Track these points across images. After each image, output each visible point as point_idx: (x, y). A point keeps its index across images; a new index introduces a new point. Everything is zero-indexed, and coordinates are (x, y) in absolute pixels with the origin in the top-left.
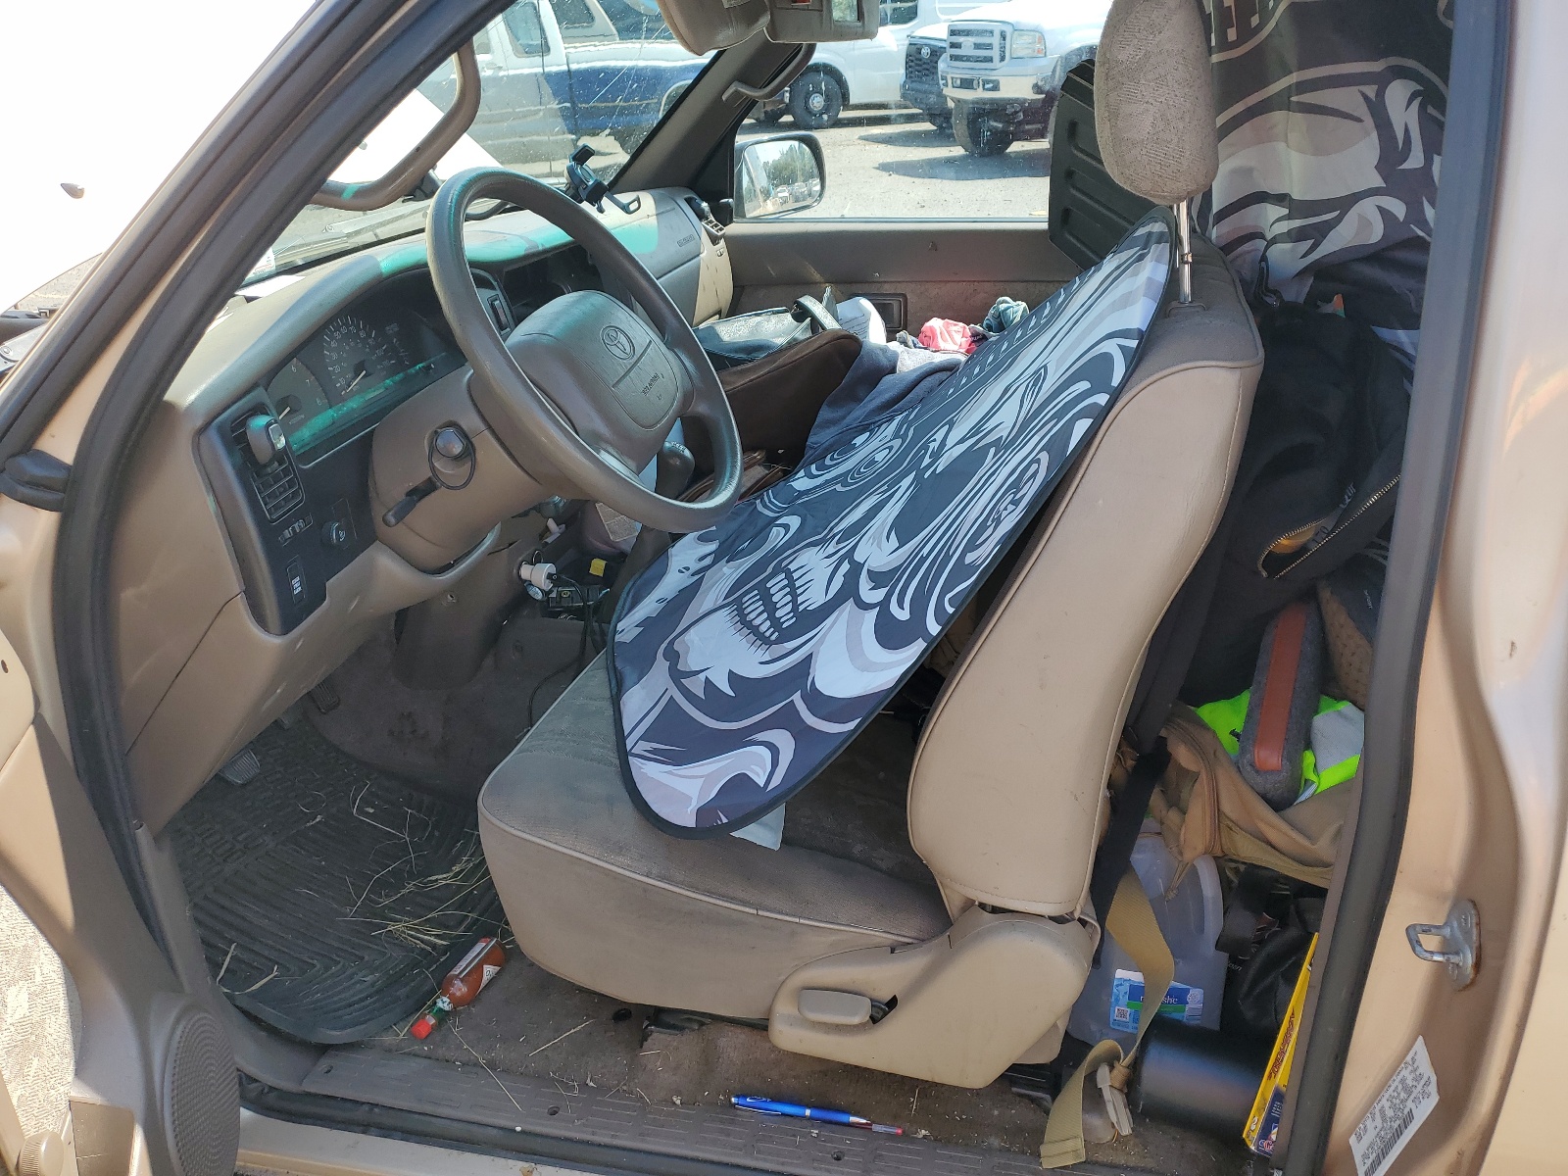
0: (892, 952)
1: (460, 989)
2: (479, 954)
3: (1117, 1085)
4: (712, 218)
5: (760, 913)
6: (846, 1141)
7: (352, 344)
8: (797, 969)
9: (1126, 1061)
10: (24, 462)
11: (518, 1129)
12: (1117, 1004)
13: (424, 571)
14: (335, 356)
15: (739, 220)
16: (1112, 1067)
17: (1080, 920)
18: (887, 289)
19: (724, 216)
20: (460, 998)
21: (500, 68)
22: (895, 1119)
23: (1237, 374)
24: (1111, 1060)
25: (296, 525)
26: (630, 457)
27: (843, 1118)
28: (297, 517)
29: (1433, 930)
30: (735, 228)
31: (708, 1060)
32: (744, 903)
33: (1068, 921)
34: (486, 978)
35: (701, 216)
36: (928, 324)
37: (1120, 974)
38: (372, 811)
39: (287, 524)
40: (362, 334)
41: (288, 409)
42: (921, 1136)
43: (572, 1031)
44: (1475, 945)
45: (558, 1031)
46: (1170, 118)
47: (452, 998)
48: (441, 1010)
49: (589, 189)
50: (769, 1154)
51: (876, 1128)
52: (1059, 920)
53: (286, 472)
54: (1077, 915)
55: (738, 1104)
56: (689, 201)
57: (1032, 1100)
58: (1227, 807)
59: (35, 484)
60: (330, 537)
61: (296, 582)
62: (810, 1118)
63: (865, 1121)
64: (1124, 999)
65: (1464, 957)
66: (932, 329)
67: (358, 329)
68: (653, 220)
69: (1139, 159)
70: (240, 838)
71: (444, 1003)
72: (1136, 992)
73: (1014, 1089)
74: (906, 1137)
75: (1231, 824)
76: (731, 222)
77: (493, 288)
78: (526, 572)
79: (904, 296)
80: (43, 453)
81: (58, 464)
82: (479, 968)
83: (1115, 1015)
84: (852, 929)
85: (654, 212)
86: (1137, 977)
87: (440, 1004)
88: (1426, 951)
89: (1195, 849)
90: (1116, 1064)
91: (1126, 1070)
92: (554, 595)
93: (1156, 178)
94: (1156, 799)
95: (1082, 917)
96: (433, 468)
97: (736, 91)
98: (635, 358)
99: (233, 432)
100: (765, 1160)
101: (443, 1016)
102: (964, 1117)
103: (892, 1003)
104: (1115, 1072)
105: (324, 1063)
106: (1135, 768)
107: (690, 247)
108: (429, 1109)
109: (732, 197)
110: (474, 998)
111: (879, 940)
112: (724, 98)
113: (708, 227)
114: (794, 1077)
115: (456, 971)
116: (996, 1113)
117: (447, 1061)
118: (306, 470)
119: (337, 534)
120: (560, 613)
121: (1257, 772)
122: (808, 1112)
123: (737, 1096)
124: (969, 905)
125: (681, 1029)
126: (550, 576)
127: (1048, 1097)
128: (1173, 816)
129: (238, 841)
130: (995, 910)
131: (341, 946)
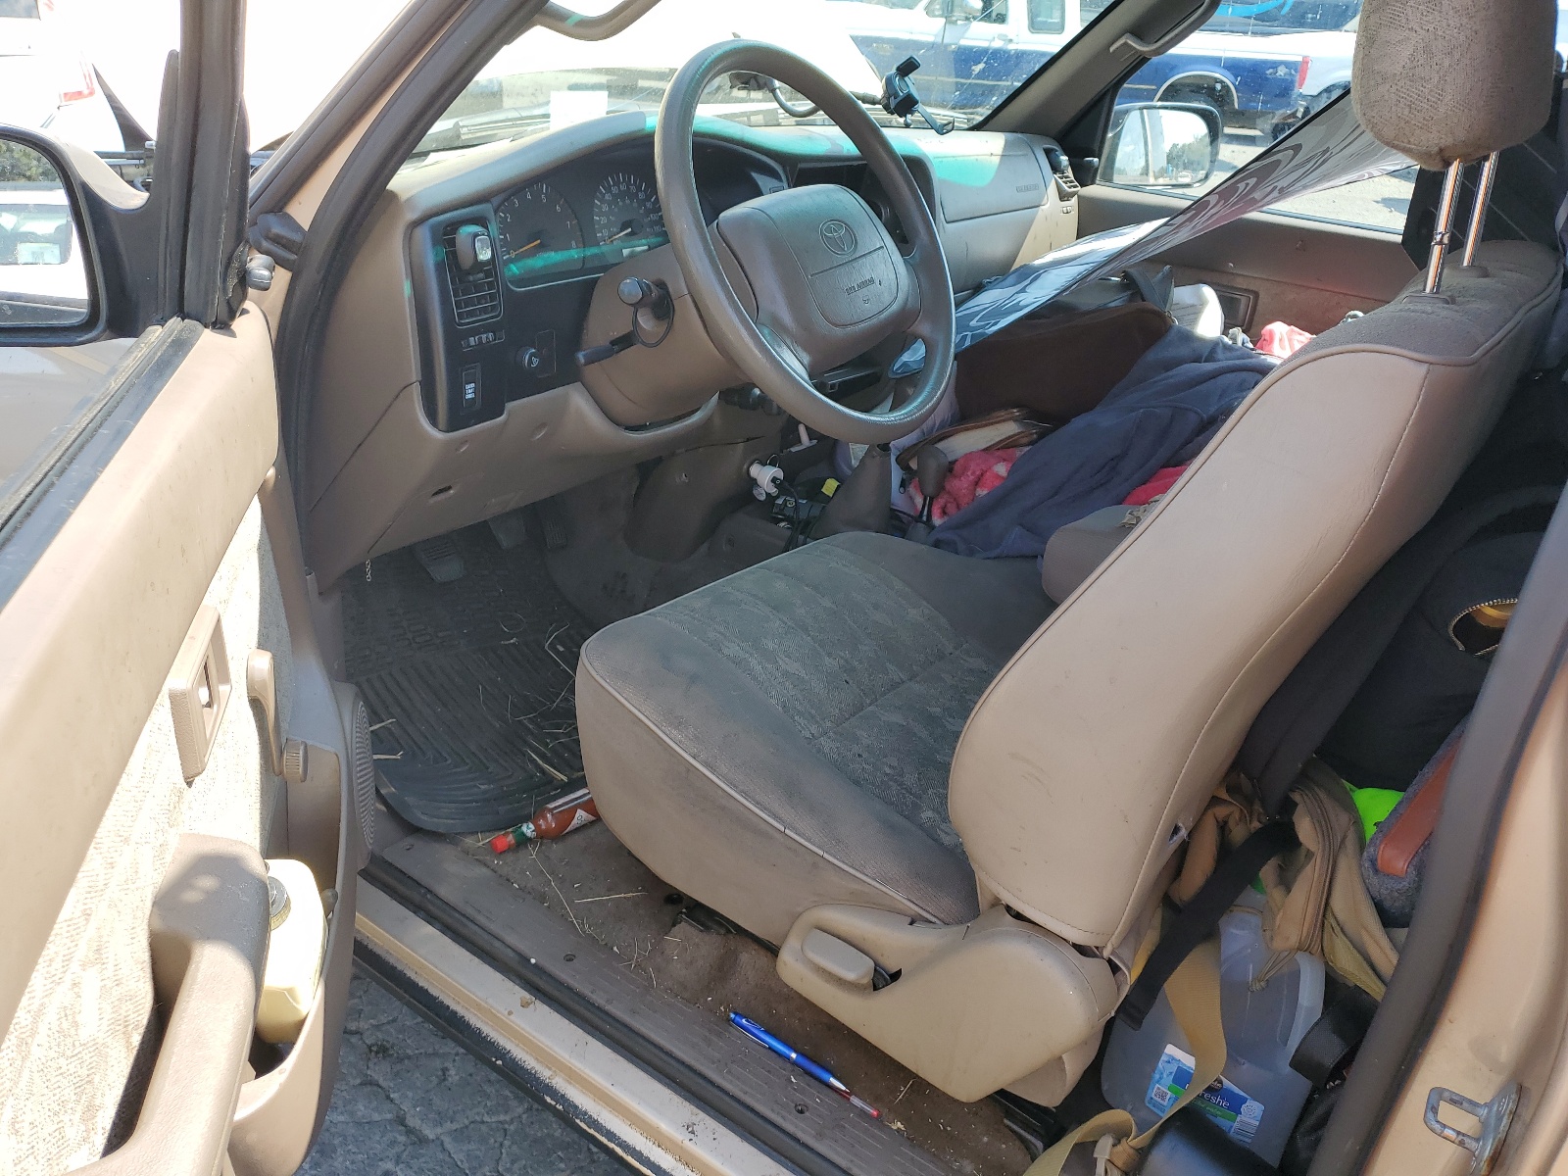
0: (911, 924)
1: (549, 821)
2: (576, 799)
3: (1119, 1164)
4: (1070, 173)
5: (787, 831)
6: (816, 1099)
7: (628, 202)
8: (816, 905)
9: (1136, 1141)
10: (271, 218)
11: (533, 961)
12: (1158, 1082)
13: (615, 422)
14: (605, 208)
15: (1102, 183)
16: (1117, 1142)
17: (1110, 961)
18: (1240, 283)
19: (1084, 176)
20: (546, 831)
21: (1011, 41)
22: (875, 1099)
23: (1423, 369)
24: (1120, 1134)
25: (484, 336)
26: (805, 349)
27: (825, 1076)
28: (487, 329)
29: (1465, 1104)
30: (1096, 190)
31: (723, 969)
32: (775, 817)
33: (1095, 956)
34: (575, 822)
35: (1056, 168)
36: (1269, 327)
37: (1170, 1050)
38: (561, 649)
39: (475, 332)
40: (641, 195)
41: (539, 241)
42: (895, 1128)
43: (623, 895)
44: (1502, 1136)
45: (610, 890)
46: (1434, 51)
47: (537, 827)
48: (523, 834)
49: (899, 99)
50: (738, 1079)
51: (855, 1100)
52: (1081, 950)
53: (490, 285)
54: (1106, 953)
55: (733, 1021)
56: (1048, 152)
57: (1023, 1140)
58: (1338, 904)
59: (277, 240)
60: (522, 360)
61: (470, 388)
62: (794, 1063)
63: (844, 1088)
64: (1168, 1080)
65: (1484, 1144)
66: (1271, 334)
67: (639, 188)
68: (996, 160)
69: (1386, 97)
70: (440, 634)
71: (528, 829)
72: (1182, 1077)
73: (1006, 1121)
74: (878, 1121)
75: (1334, 925)
76: (1093, 183)
77: (781, 180)
78: (756, 470)
79: (1256, 295)
80: (289, 216)
81: (298, 228)
82: (573, 811)
83: (1152, 1093)
84: (877, 885)
85: (1000, 153)
86: (1189, 1061)
87: (524, 828)
88: (1438, 1122)
89: (1288, 938)
90: (1124, 1141)
91: (1132, 1151)
92: (780, 501)
93: (1402, 124)
94: (1268, 872)
95: (1112, 958)
96: (635, 322)
97: (1126, 44)
98: (854, 257)
99: (445, 235)
100: (731, 1082)
101: (523, 842)
102: (949, 1129)
103: (895, 976)
104: (1119, 1148)
105: (410, 840)
106: (1258, 832)
107: (1029, 197)
108: (470, 911)
109: (1099, 157)
110: (559, 835)
111: (901, 906)
112: (1111, 50)
113: (1060, 180)
114: (799, 1019)
115: (552, 806)
116: (985, 1139)
117: (508, 880)
118: (516, 292)
119: (530, 358)
120: (782, 520)
121: (1376, 871)
122: (794, 1055)
123: (736, 1014)
124: (996, 902)
125: (707, 928)
126: (774, 480)
127: (1039, 1145)
128: (1277, 894)
129: (437, 637)
130: (1019, 916)
131: (477, 752)
